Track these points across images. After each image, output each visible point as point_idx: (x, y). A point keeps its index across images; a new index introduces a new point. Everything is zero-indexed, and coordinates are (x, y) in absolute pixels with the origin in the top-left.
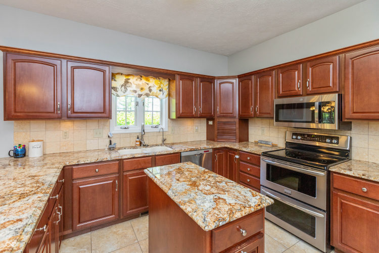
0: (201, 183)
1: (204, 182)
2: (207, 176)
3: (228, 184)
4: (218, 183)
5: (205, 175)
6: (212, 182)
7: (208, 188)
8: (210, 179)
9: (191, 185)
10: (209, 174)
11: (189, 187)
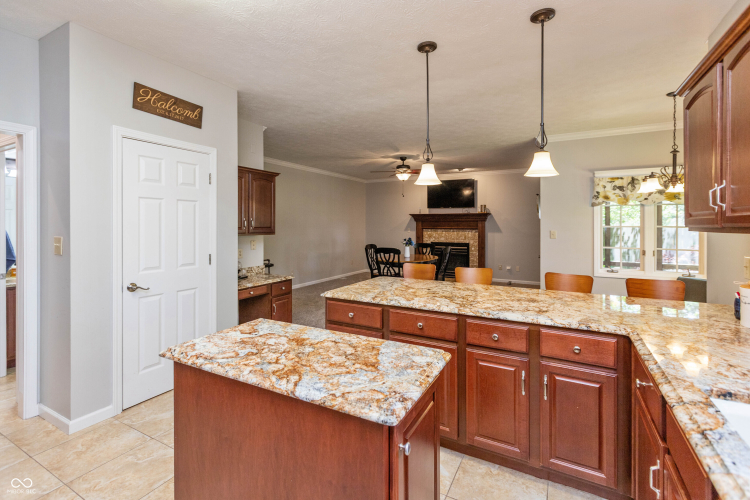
0: (287, 345)
1: (282, 349)
2: (283, 360)
3: (233, 354)
4: (255, 351)
5: (289, 363)
6: (266, 350)
7: (271, 341)
8: (275, 356)
9: (304, 340)
10: (281, 367)
11: (305, 336)
